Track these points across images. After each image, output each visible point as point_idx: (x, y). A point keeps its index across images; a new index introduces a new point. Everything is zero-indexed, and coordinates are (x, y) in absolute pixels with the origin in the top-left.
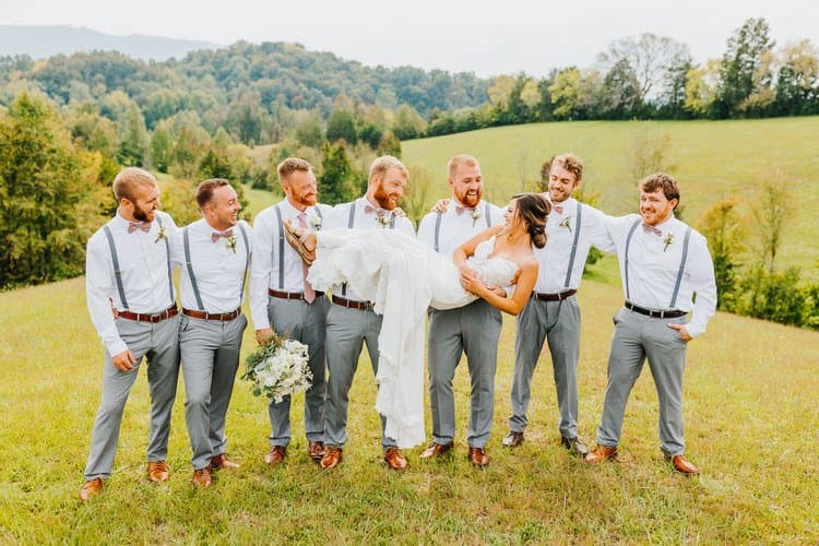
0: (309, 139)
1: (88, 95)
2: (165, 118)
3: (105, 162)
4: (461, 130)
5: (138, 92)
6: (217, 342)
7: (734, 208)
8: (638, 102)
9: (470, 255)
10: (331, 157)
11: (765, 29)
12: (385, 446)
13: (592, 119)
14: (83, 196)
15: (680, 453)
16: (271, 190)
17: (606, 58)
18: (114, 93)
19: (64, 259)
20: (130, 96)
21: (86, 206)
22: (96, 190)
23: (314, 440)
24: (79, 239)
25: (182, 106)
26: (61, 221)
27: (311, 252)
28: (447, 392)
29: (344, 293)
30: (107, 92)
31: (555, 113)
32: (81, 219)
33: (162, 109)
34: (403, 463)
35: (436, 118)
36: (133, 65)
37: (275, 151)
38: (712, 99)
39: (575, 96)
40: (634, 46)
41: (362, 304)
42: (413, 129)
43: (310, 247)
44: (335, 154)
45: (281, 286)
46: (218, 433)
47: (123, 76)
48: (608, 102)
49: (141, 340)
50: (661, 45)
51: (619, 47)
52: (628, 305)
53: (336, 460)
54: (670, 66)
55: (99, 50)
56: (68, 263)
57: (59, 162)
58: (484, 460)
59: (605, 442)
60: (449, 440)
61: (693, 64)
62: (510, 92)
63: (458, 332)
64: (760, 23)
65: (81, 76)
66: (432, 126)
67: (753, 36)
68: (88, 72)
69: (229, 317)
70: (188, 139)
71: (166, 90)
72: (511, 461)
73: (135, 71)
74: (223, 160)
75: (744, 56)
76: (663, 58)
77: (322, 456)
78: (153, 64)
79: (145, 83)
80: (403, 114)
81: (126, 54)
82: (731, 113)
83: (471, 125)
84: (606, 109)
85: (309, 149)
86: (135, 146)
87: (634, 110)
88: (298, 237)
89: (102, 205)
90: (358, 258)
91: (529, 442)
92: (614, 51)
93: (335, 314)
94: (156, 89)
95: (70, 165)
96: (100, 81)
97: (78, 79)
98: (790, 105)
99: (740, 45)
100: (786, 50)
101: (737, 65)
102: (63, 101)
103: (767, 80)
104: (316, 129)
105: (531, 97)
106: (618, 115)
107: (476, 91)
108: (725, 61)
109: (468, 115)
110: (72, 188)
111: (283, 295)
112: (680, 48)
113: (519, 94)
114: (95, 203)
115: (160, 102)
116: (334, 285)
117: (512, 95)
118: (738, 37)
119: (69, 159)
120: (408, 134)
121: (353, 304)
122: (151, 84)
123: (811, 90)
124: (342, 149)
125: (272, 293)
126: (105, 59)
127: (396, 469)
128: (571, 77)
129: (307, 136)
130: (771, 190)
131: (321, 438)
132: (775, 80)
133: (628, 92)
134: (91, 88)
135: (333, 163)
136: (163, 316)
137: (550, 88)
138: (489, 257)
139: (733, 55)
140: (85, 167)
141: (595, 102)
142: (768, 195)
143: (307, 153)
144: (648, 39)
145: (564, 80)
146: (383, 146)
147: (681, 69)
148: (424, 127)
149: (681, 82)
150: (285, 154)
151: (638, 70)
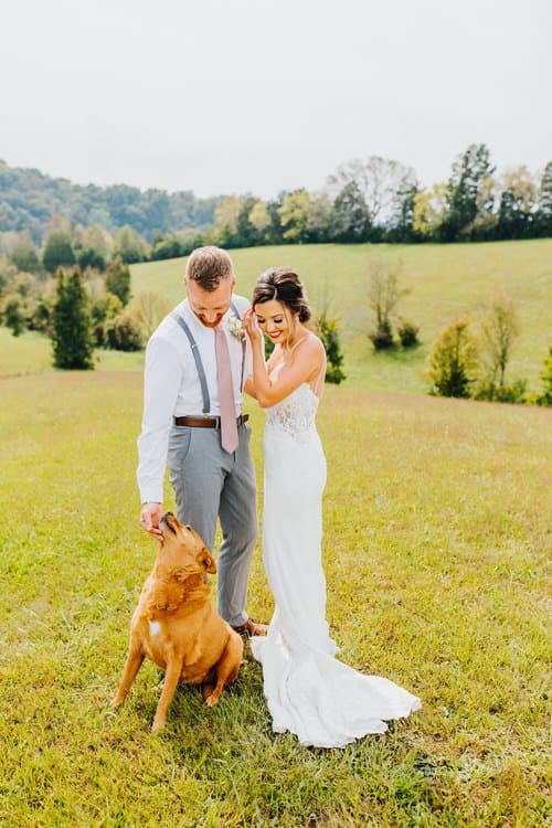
0: (25, 264)
7: (468, 328)
8: (368, 224)
10: (65, 284)
11: (487, 154)
13: (323, 242)
17: (334, 180)
31: (285, 236)
35: (160, 240)
38: (439, 222)
39: (305, 219)
40: (362, 169)
42: (136, 253)
44: (70, 281)
50: (389, 168)
51: (347, 170)
54: (398, 189)
61: (419, 188)
62: (237, 214)
64: (481, 149)
66: (156, 250)
67: (476, 161)
75: (469, 181)
76: (391, 181)
80: (125, 237)
82: (457, 236)
84: (337, 231)
85: (28, 276)
87: (364, 233)
92: (343, 174)
98: (514, 227)
99: (464, 170)
100: (507, 176)
101: (462, 189)
103: (490, 204)
104: (32, 253)
105: (259, 218)
106: (348, 238)
107: (205, 214)
108: (450, 187)
109: (194, 237)
112: (407, 171)
113: (247, 216)
117: (241, 217)
118: (461, 162)
120: (132, 258)
123: (530, 214)
124: (76, 276)
128: (300, 200)
129: (22, 261)
132: (497, 205)
133: (358, 214)
135: (70, 291)
137: (280, 211)
139: (458, 180)
141: (326, 225)
142: (496, 314)
143: (26, 279)
144: (376, 162)
145: (294, 202)
146: (111, 271)
147: (408, 192)
148: (148, 250)
149: (409, 205)
150: (1, 282)
151: (367, 193)
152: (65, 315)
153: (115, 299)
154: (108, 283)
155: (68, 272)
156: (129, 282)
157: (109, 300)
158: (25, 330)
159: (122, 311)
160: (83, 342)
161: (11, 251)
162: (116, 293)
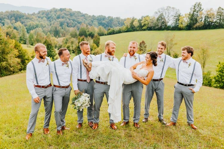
1: (10, 23)
2: (32, 30)
3: (16, 43)
4: (116, 33)
5: (24, 22)
6: (64, 94)
8: (166, 25)
9: (135, 69)
11: (201, 5)
12: (110, 123)
13: (153, 30)
14: (10, 52)
15: (193, 123)
17: (157, 13)
18: (17, 23)
19: (5, 70)
20: (22, 23)
21: (11, 55)
22: (14, 51)
23: (90, 121)
24: (9, 64)
25: (37, 26)
26: (4, 59)
27: (90, 68)
28: (128, 107)
29: (99, 80)
30: (15, 22)
31: (143, 28)
32: (9, 59)
33: (31, 27)
34: (116, 127)
35: (110, 30)
36: (23, 15)
37: (64, 39)
38: (186, 25)
39: (148, 24)
40: (165, 10)
41: (104, 83)
42: (103, 33)
43: (90, 67)
45: (81, 78)
46: (63, 120)
47: (20, 18)
48: (157, 25)
49: (42, 93)
50: (172, 10)
51: (160, 10)
52: (178, 82)
53: (97, 127)
54: (175, 15)
55: (13, 10)
56: (6, 71)
57: (3, 42)
58: (138, 126)
59: (172, 121)
60: (128, 121)
61: (181, 15)
62: (130, 22)
63: (131, 90)
64: (199, 4)
65: (8, 18)
66: (108, 32)
67: (197, 7)
68: (10, 16)
69: (67, 87)
70: (39, 36)
71: (32, 22)
72: (146, 126)
73: (23, 16)
74: (50, 42)
75: (195, 13)
76: (173, 13)
77: (93, 126)
78: (28, 14)
79: (26, 20)
80: (101, 29)
81: (21, 12)
82: (191, 29)
83: (119, 32)
84: (157, 27)
86: (24, 38)
87: (165, 28)
88: (87, 64)
89: (15, 55)
90: (103, 70)
91: (149, 121)
92: (159, 11)
93: (96, 86)
94: (29, 22)
95: (6, 43)
96: (13, 19)
97: (7, 19)
98: (208, 26)
99: (194, 10)
100: (206, 11)
101: (193, 15)
102: (3, 25)
103: (202, 19)
104: (76, 33)
105: (136, 24)
106: (160, 29)
107: (123, 23)
108: (190, 15)
109: (118, 29)
110: (7, 50)
111: (82, 80)
112: (177, 10)
113: (133, 23)
114: (13, 54)
115: (30, 25)
116: (97, 77)
117: (131, 23)
118: (193, 7)
119: (6, 41)
120: (102, 35)
121: (102, 83)
122: (28, 20)
123: (213, 22)
124: (83, 38)
125: (79, 80)
126: (15, 13)
127: (114, 129)
128: (147, 19)
129: (73, 35)
130: (203, 50)
131: (92, 121)
132: (203, 19)
133: (163, 23)
134: (11, 21)
136: (48, 86)
137: (142, 22)
138: (140, 69)
139: (192, 12)
140: (10, 44)
141: (154, 25)
142: (202, 51)
143: (74, 40)
144: (168, 8)
145: (145, 19)
146: (95, 38)
147: (178, 16)
148: (106, 32)
149: (178, 20)
150: (67, 40)
151: (166, 16)
153: (95, 45)
154: (94, 41)
156: (100, 41)
157: (94, 45)
158: (72, 53)
159: (97, 49)
162: (96, 44)
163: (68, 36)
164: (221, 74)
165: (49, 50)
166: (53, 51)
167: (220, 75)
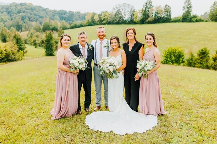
0: (38, 30)
4: (79, 27)
8: (123, 20)
11: (151, 2)
13: (112, 24)
16: (28, 44)
17: (115, 9)
31: (103, 23)
35: (72, 24)
37: (28, 33)
38: (140, 19)
39: (108, 18)
40: (121, 6)
44: (49, 34)
48: (116, 20)
50: (128, 6)
51: (118, 6)
54: (130, 11)
61: (135, 11)
62: (91, 17)
64: (150, 1)
66: (71, 26)
67: (148, 5)
74: (19, 36)
75: (147, 9)
76: (128, 9)
80: (63, 23)
82: (144, 23)
83: (81, 26)
84: (115, 22)
85: (39, 33)
87: (122, 22)
92: (116, 7)
98: (158, 20)
100: (156, 8)
101: (145, 11)
103: (152, 15)
104: (40, 27)
105: (96, 18)
106: (118, 23)
107: (83, 17)
108: (142, 11)
109: (81, 24)
112: (132, 7)
113: (93, 18)
117: (92, 18)
118: (145, 4)
120: (65, 28)
123: (162, 17)
124: (51, 33)
128: (106, 14)
129: (37, 29)
132: (154, 15)
133: (120, 17)
135: (48, 37)
137: (101, 16)
139: (144, 9)
141: (113, 20)
144: (124, 4)
145: (105, 14)
146: (60, 32)
147: (133, 12)
148: (69, 26)
149: (133, 15)
150: (32, 34)
151: (122, 12)
152: (48, 43)
154: (59, 34)
155: (48, 32)
158: (38, 46)
160: (53, 49)
161: (34, 27)
163: (32, 31)
164: (167, 59)
165: (19, 44)
166: (23, 45)
167: (165, 59)
